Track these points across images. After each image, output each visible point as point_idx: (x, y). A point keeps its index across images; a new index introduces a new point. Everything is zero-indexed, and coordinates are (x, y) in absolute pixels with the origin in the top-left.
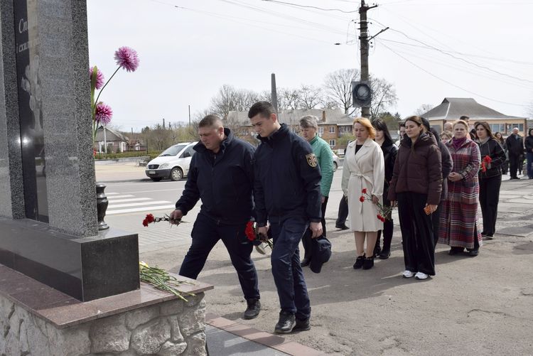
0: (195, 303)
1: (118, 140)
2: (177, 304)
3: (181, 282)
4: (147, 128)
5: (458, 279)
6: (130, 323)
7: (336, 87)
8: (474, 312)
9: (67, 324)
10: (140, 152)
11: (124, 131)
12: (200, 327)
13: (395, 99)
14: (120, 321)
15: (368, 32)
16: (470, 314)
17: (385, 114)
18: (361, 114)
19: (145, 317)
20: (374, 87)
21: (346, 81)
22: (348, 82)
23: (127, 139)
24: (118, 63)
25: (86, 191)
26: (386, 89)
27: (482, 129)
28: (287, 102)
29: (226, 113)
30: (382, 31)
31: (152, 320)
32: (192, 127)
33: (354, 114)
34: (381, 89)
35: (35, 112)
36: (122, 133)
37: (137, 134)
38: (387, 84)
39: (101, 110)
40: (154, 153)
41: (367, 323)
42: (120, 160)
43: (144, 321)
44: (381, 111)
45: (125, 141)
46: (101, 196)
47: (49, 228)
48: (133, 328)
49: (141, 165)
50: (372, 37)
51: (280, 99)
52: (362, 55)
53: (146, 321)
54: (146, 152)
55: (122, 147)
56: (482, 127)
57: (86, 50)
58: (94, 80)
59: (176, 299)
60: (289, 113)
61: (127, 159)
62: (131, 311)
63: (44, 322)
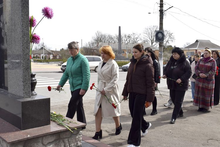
0: (77, 133)
1: (49, 54)
2: (68, 133)
3: (70, 122)
4: (63, 49)
5: (203, 124)
6: (44, 141)
7: (148, 33)
8: (211, 140)
9: (12, 142)
10: (59, 60)
11: (52, 50)
12: (79, 144)
13: (174, 39)
14: (39, 141)
15: (163, 8)
16: (208, 141)
17: (169, 46)
18: (159, 45)
19: (51, 139)
20: (165, 33)
21: (152, 31)
22: (153, 31)
23: (53, 53)
24: (43, 14)
25: (26, 76)
26: (170, 35)
27: (215, 54)
28: (126, 39)
29: (98, 43)
30: (170, 8)
31: (55, 140)
32: (83, 49)
33: (155, 46)
34: (168, 35)
35: (4, 37)
36: (51, 51)
37: (58, 51)
38: (171, 33)
39: (35, 37)
40: (65, 60)
41: (160, 143)
42: (50, 62)
43: (51, 141)
44: (168, 45)
45: (53, 54)
46: (34, 79)
47: (8, 93)
48: (46, 144)
49: (59, 65)
50: (165, 11)
51: (123, 38)
52: (160, 19)
53: (52, 141)
54: (61, 59)
55: (51, 57)
56: (215, 53)
57: (28, 7)
58: (32, 23)
59: (67, 131)
60: (126, 44)
61: (53, 63)
62: (44, 136)
63: (2, 140)
